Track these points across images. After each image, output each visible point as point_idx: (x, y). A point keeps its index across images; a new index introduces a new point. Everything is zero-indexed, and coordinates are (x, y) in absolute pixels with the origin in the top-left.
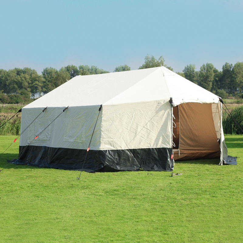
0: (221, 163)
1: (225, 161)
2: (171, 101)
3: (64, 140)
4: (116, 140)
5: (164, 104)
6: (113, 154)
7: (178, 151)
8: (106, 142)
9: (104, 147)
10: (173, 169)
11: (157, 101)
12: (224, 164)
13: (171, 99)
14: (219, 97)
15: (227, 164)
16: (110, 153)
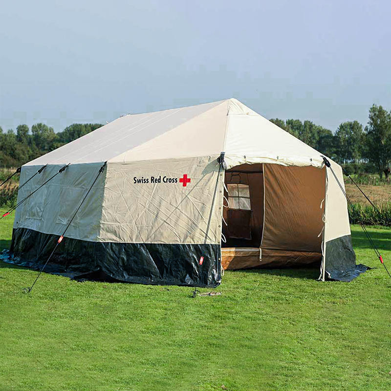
0: (322, 277)
1: (329, 274)
2: (221, 159)
3: (57, 222)
4: (123, 226)
5: (209, 163)
6: (117, 249)
7: (259, 251)
8: (108, 228)
9: (104, 237)
10: (220, 282)
11: (198, 158)
12: (327, 279)
13: (222, 155)
14: (325, 156)
15: (332, 280)
16: (114, 248)
